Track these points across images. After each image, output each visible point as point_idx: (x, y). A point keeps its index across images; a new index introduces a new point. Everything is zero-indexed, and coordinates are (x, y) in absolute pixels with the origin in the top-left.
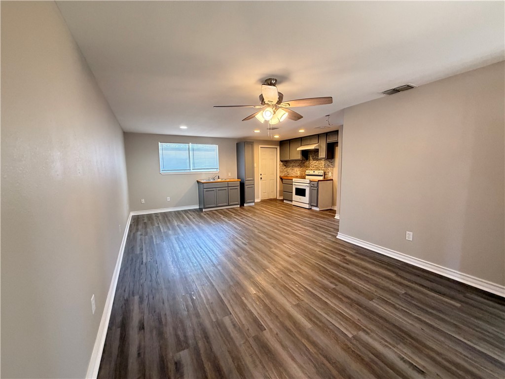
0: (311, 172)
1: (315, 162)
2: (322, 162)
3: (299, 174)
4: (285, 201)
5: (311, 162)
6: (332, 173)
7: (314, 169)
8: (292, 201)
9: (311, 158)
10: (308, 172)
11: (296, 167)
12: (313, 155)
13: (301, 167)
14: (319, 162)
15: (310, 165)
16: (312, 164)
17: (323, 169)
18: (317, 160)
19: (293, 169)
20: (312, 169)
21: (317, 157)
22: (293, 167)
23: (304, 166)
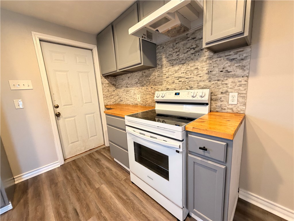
0: (171, 96)
13: (143, 86)
14: (191, 66)
15: (164, 77)
16: (167, 75)
17: (202, 84)
18: (182, 62)
19: (128, 91)
20: (169, 87)
21: (181, 56)
22: (127, 87)
23: (150, 82)
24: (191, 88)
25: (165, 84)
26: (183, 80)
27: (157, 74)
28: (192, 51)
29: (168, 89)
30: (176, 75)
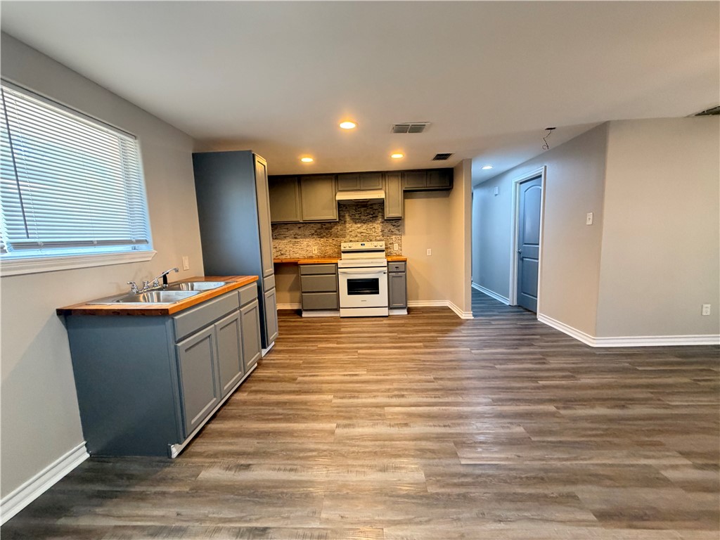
0: (357, 246)
1: (359, 225)
2: (375, 225)
3: (316, 252)
4: (305, 315)
5: (348, 225)
6: (400, 245)
7: (356, 239)
8: (337, 309)
9: (348, 219)
10: (345, 246)
11: (305, 237)
12: (353, 212)
13: (322, 238)
14: (370, 225)
15: (348, 231)
16: (350, 230)
17: (378, 238)
18: (364, 222)
19: (296, 242)
20: (353, 239)
21: (363, 217)
22: (295, 238)
23: (331, 235)
24: (371, 241)
25: (348, 237)
26: (364, 234)
27: (339, 228)
28: (371, 216)
29: (351, 241)
30: (359, 230)
